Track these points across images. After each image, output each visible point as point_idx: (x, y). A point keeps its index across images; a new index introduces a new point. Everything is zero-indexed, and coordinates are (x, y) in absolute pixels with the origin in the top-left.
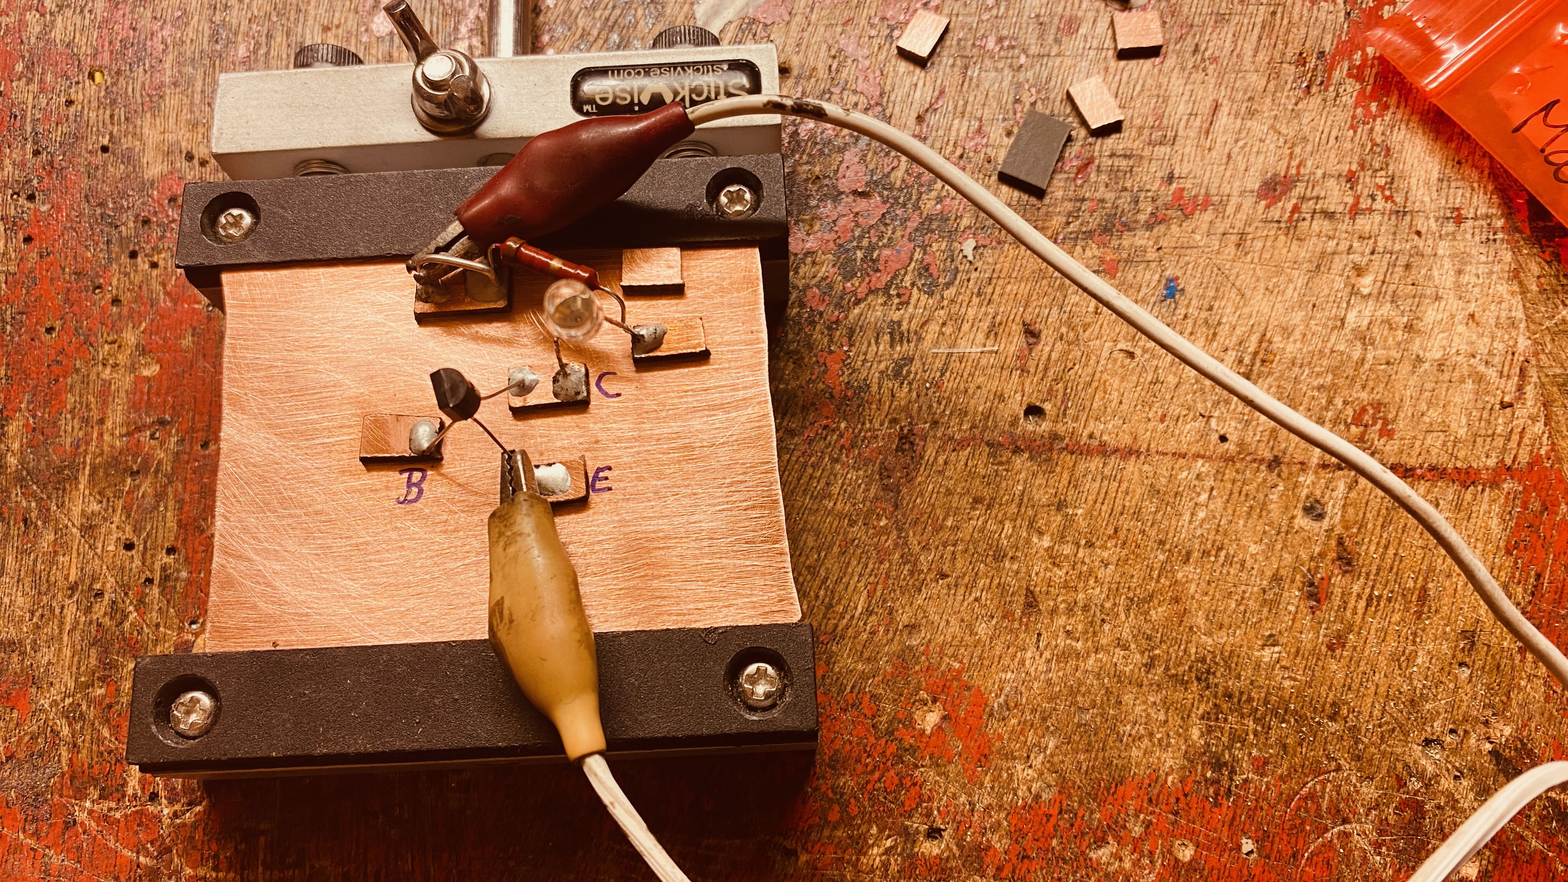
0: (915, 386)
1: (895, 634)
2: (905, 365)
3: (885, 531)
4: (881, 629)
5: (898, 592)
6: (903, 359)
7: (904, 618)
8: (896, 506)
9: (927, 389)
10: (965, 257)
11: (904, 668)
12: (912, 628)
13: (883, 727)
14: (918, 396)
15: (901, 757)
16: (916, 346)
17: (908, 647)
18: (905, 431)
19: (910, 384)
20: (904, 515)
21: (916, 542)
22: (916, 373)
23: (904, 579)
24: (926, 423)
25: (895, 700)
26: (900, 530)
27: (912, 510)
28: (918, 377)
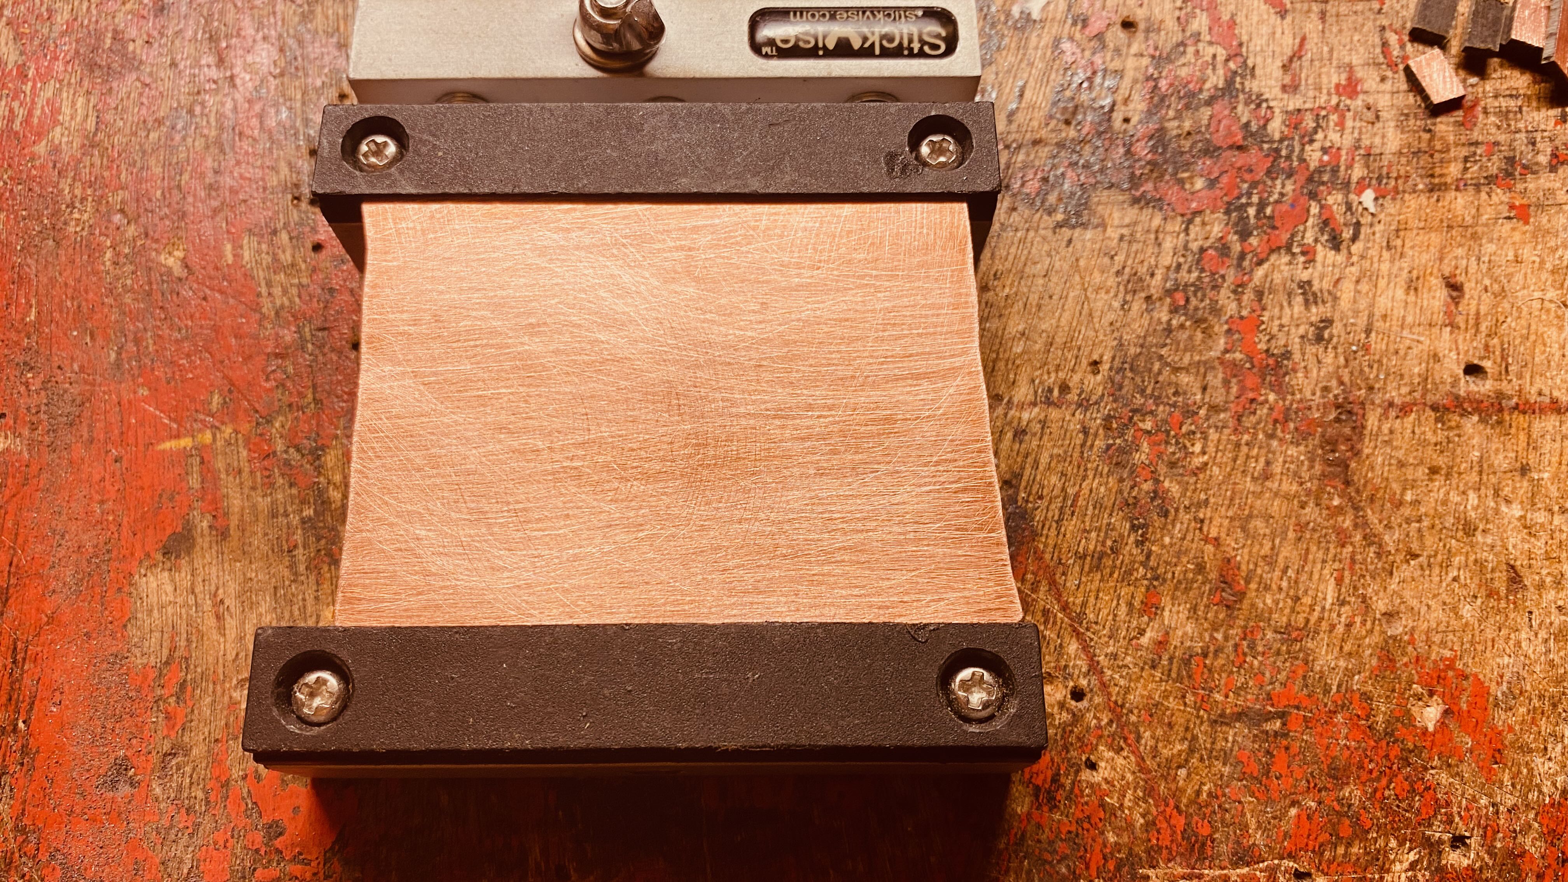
0: (1340, 350)
1: (1373, 623)
2: (1326, 328)
3: (1340, 510)
4: (1358, 620)
5: (1368, 578)
6: (1322, 321)
7: (1381, 605)
8: (1347, 483)
9: (1355, 352)
10: (1366, 209)
11: (1390, 660)
12: (1390, 616)
13: (1381, 727)
14: (1347, 360)
15: (1406, 759)
16: (1333, 307)
17: (1390, 637)
18: (1340, 400)
19: (1335, 348)
20: (1358, 491)
21: (1376, 521)
22: (1339, 336)
23: (1372, 563)
24: (1360, 389)
25: (1388, 697)
26: (1356, 508)
27: (1365, 485)
28: (1342, 339)
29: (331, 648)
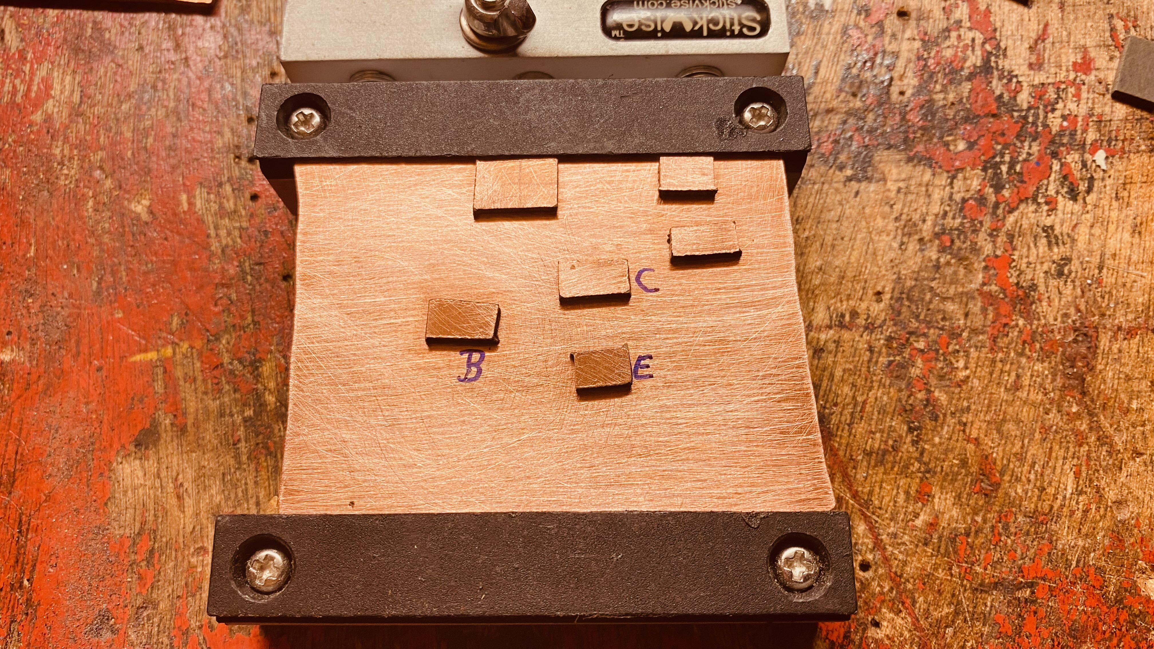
0: (1077, 283)
1: (1106, 510)
2: (1066, 264)
3: (1078, 416)
4: (1093, 507)
5: (1101, 472)
6: (1062, 259)
7: (1111, 495)
8: (1084, 393)
9: (1090, 285)
10: (1098, 166)
11: (1120, 541)
12: (1119, 503)
13: (1112, 596)
14: (1083, 292)
15: (1133, 623)
16: (1071, 247)
17: (1120, 521)
18: (1078, 325)
19: (1073, 281)
20: (1092, 401)
21: (1108, 425)
22: (1077, 272)
23: (1104, 460)
24: (1094, 315)
25: (1118, 571)
26: (1091, 414)
27: (1098, 396)
28: (1079, 274)
29: (275, 532)
